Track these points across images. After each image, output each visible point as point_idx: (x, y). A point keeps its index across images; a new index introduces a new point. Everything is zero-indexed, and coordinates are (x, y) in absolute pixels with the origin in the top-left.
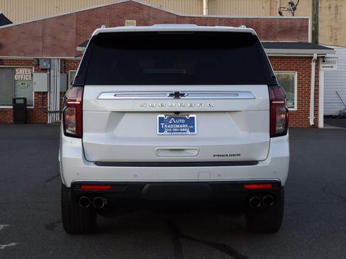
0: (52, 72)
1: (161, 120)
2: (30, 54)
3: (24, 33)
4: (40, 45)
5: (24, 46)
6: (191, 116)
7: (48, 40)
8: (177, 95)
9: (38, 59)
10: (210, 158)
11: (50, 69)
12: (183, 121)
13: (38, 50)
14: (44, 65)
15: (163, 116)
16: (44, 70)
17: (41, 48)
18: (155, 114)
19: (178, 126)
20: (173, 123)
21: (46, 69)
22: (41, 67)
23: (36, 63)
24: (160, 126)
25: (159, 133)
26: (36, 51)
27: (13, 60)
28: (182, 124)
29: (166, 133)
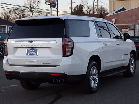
0: (136, 30)
1: (28, 50)
2: (127, 23)
3: (124, 15)
4: (131, 20)
5: (125, 20)
6: (37, 49)
7: (134, 17)
8: (31, 42)
9: (130, 25)
10: (41, 64)
11: (135, 29)
12: (34, 51)
13: (130, 22)
14: (132, 27)
15: (28, 49)
16: (132, 29)
17: (131, 21)
18: (26, 49)
19: (32, 53)
20: (31, 52)
21: (133, 29)
22: (131, 28)
23: (129, 27)
24: (27, 52)
25: (26, 55)
26: (129, 22)
27: (121, 26)
28: (34, 52)
29: (28, 55)
